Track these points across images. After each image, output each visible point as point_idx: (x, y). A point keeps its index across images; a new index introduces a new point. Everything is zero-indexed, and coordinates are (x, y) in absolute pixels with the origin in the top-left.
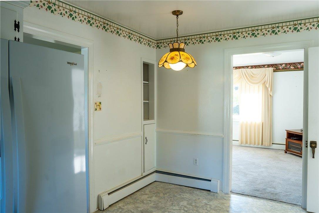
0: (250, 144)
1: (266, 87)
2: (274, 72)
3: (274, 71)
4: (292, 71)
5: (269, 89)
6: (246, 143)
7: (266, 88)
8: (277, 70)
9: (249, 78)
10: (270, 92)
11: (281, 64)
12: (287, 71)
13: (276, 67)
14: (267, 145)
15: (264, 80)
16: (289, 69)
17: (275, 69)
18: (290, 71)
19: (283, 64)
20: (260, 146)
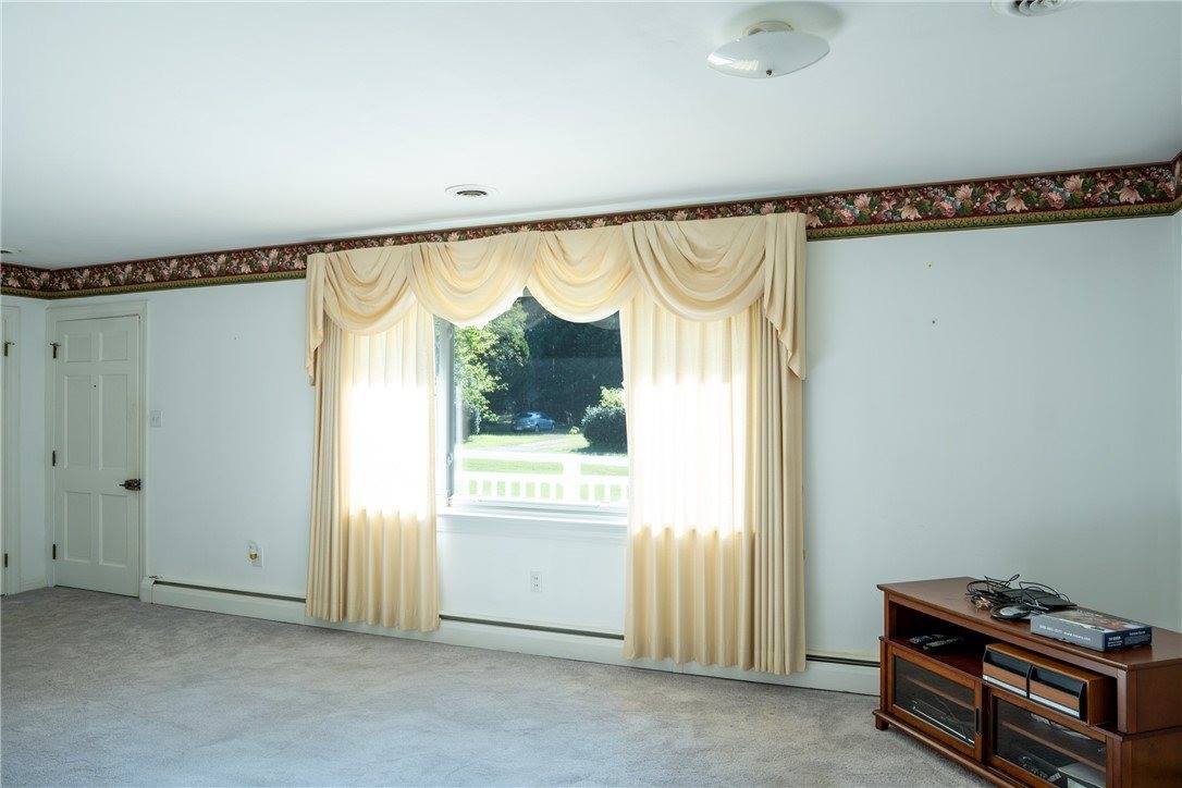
0: (688, 656)
1: (766, 325)
2: (810, 238)
3: (812, 234)
4: (908, 231)
5: (787, 341)
6: (666, 651)
7: (769, 333)
8: (826, 231)
9: (671, 273)
10: (790, 354)
11: (850, 196)
12: (887, 233)
13: (820, 214)
14: (777, 671)
15: (754, 286)
16: (890, 221)
17: (817, 222)
18: (897, 232)
19: (856, 193)
20: (739, 672)
